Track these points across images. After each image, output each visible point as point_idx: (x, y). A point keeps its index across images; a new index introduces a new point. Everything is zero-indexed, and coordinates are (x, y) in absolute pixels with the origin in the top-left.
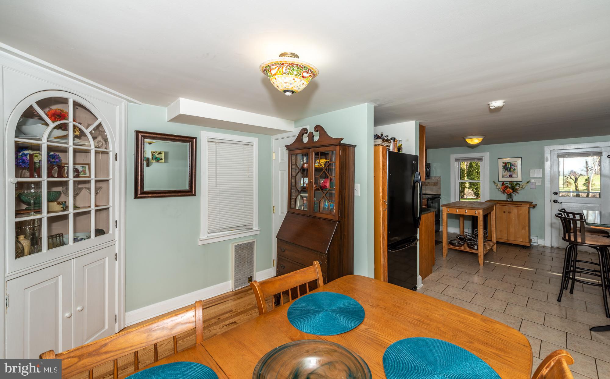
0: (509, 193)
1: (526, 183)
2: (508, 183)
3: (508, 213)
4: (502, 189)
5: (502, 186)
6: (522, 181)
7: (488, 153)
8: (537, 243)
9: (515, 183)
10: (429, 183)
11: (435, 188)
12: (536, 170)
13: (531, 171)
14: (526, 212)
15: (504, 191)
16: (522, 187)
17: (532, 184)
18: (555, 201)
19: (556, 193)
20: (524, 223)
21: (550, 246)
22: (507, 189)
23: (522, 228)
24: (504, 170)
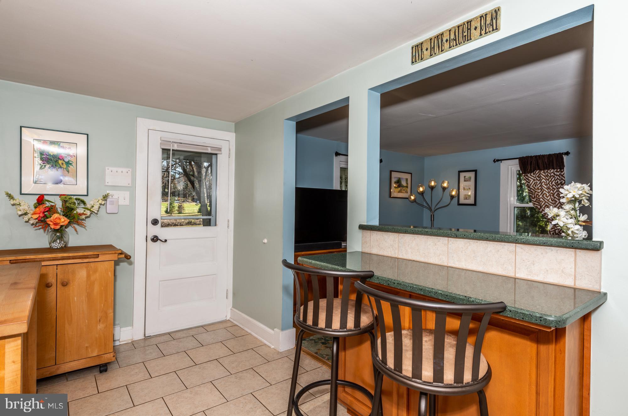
0: (58, 227)
1: (98, 199)
2: (54, 198)
3: (59, 285)
4: (34, 217)
5: (37, 206)
6: (88, 195)
8: (119, 340)
12: (119, 169)
13: (108, 172)
14: (110, 273)
15: (41, 223)
16: (91, 209)
17: (111, 201)
18: (155, 239)
19: (155, 222)
20: (102, 305)
21: (143, 335)
22: (53, 216)
23: (98, 320)
24: (42, 164)
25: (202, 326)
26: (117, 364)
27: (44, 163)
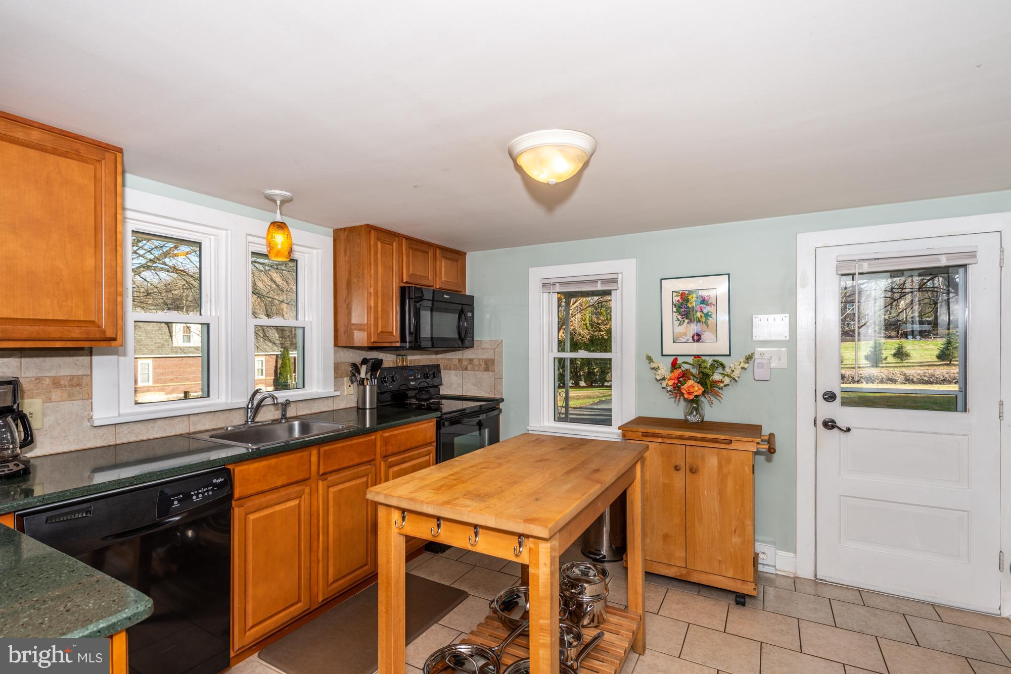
0: (692, 397)
1: (742, 360)
2: (690, 360)
3: (688, 473)
4: (671, 383)
5: (672, 371)
6: (730, 355)
7: (634, 260)
8: (775, 566)
9: (710, 360)
10: (471, 361)
11: (487, 377)
12: (771, 317)
13: (756, 320)
14: (746, 468)
15: (677, 390)
16: (731, 375)
17: (760, 363)
18: (830, 425)
19: (830, 397)
20: (738, 511)
21: (814, 575)
22: (687, 383)
23: (733, 530)
24: (680, 319)
25: (933, 605)
26: (762, 602)
27: (682, 318)
